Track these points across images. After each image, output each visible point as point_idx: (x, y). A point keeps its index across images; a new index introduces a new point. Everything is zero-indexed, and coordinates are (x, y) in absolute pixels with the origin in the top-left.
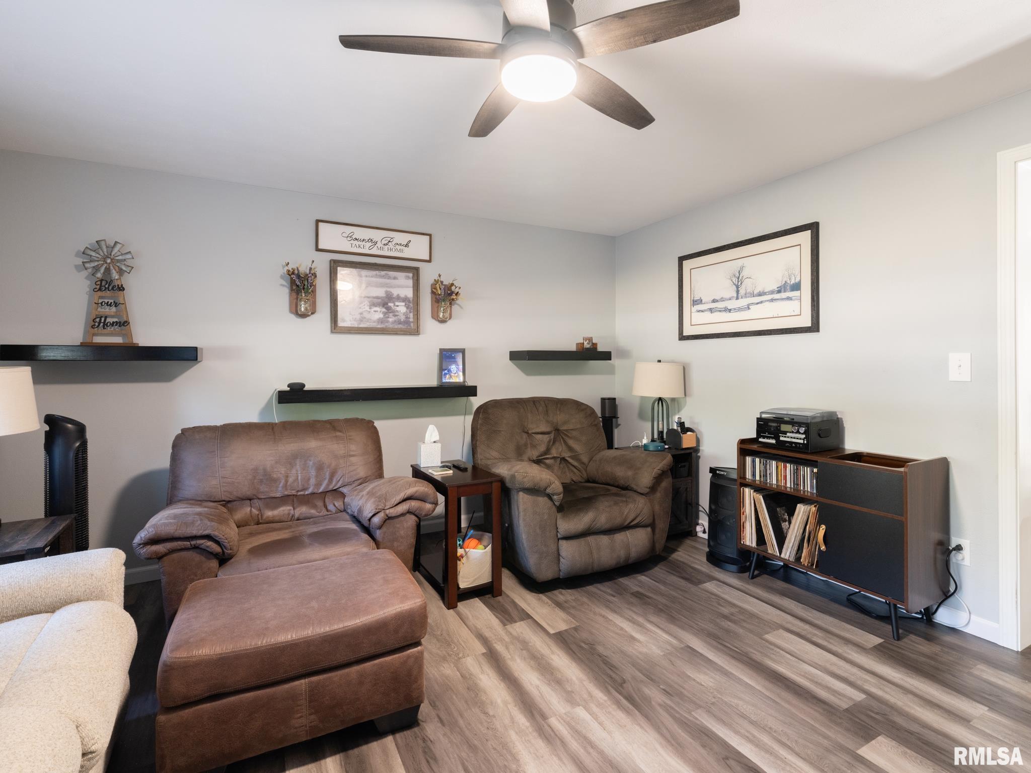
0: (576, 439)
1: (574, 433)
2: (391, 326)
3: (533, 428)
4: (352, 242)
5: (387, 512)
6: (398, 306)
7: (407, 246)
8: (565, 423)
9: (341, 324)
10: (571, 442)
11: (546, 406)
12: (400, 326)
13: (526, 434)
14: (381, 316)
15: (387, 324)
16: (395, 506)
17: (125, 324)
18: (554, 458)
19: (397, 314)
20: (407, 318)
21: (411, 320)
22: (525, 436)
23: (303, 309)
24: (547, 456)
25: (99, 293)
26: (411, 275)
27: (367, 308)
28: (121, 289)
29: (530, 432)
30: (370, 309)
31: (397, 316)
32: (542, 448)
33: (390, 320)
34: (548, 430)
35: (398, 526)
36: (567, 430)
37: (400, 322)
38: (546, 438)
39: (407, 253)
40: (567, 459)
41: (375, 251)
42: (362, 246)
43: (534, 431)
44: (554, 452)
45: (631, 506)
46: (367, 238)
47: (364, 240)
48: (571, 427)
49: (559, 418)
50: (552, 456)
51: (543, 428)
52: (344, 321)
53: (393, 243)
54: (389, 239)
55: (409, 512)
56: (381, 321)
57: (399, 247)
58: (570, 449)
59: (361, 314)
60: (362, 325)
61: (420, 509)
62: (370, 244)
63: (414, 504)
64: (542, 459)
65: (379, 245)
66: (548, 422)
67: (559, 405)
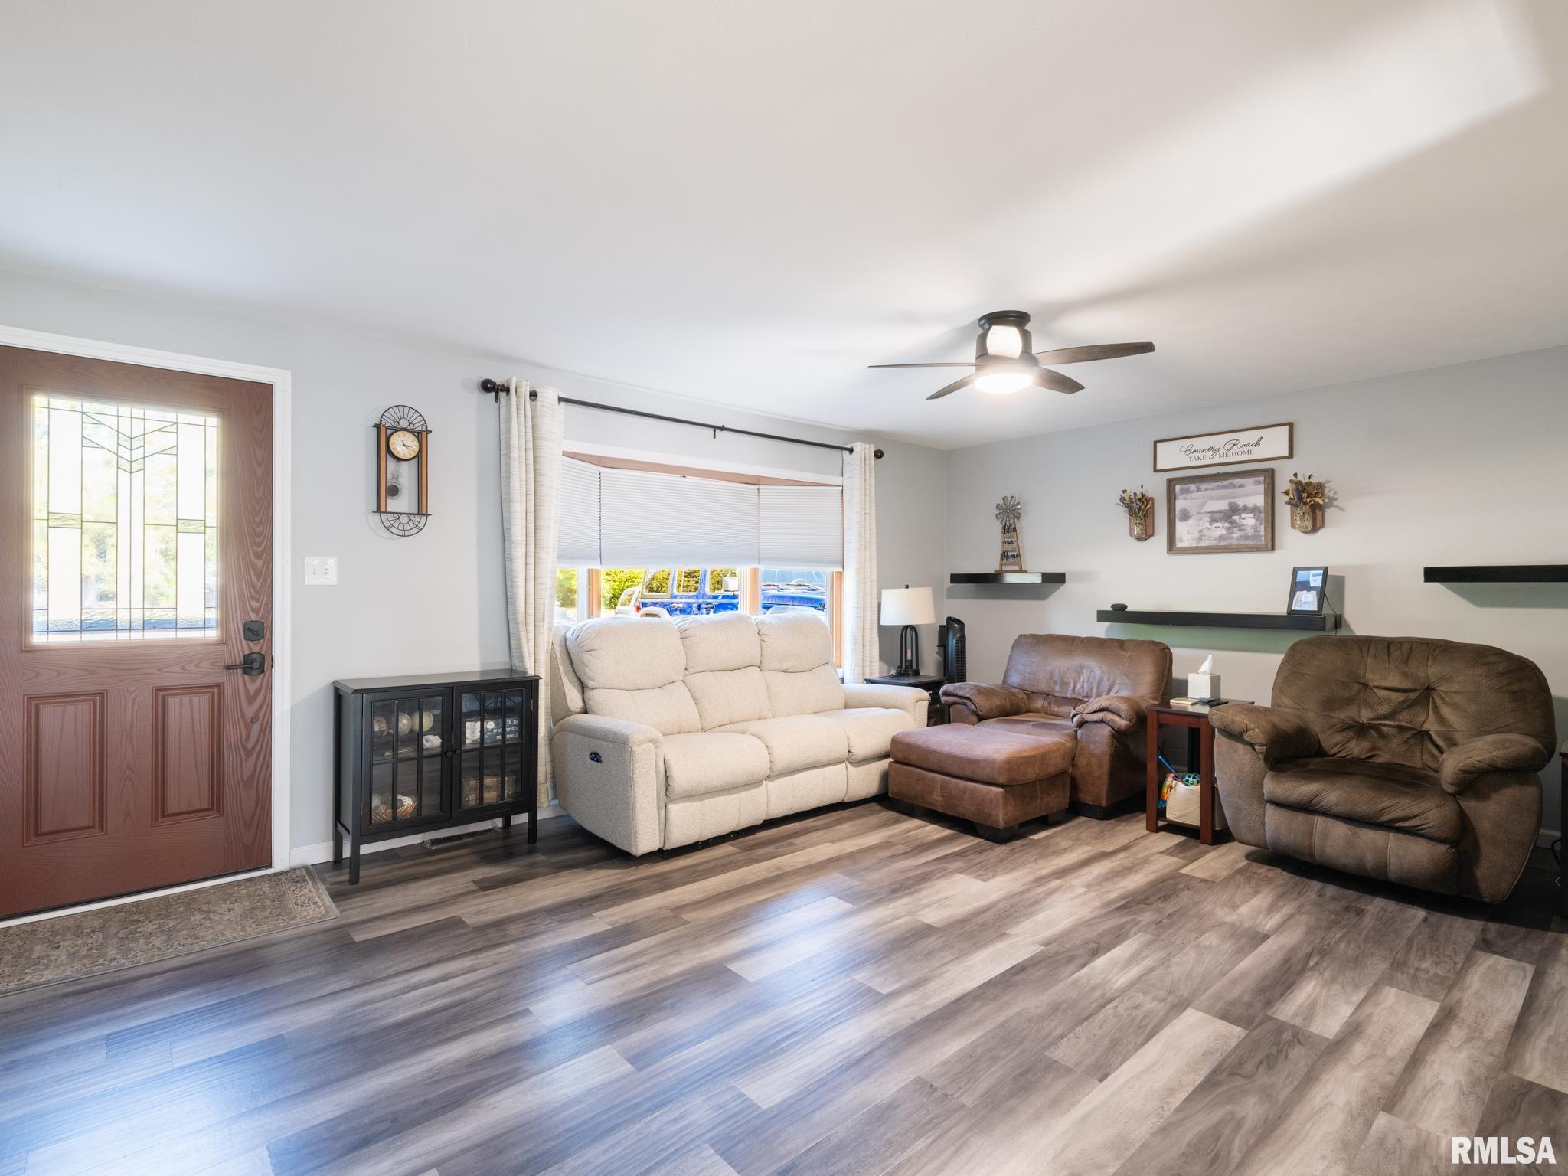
0: (1455, 707)
1: (1457, 698)
2: (1236, 543)
3: (1374, 679)
4: (1191, 455)
5: (1084, 716)
6: (1244, 518)
7: (1257, 444)
8: (1445, 679)
9: (1179, 544)
10: (1446, 711)
11: (1410, 652)
12: (1247, 542)
13: (1360, 686)
14: (1224, 532)
15: (1230, 541)
16: (1092, 713)
17: (1018, 555)
18: (1401, 729)
19: (1243, 528)
20: (1256, 531)
21: (1262, 533)
22: (1357, 687)
23: (1136, 533)
24: (1386, 722)
25: (1005, 535)
26: (1262, 479)
27: (1207, 525)
28: (1015, 530)
29: (1371, 684)
30: (1211, 525)
31: (1244, 530)
32: (1384, 710)
33: (1235, 535)
34: (1405, 685)
35: (1094, 731)
36: (1446, 692)
37: (1247, 537)
38: (1398, 697)
39: (1258, 453)
40: (1432, 733)
41: (1217, 460)
42: (1202, 458)
43: (1376, 684)
44: (1403, 719)
45: (1405, 801)
46: (1207, 448)
47: (1204, 450)
48: (1456, 687)
49: (1433, 671)
50: (1397, 723)
51: (1394, 681)
52: (1181, 540)
53: (1239, 446)
54: (1233, 442)
55: (1102, 721)
56: (1221, 538)
57: (1246, 449)
58: (1441, 720)
59: (1201, 531)
60: (1203, 544)
61: (1112, 720)
62: (1211, 453)
63: (1109, 716)
64: (1381, 724)
65: (1222, 451)
66: (1405, 674)
67: (1437, 652)
